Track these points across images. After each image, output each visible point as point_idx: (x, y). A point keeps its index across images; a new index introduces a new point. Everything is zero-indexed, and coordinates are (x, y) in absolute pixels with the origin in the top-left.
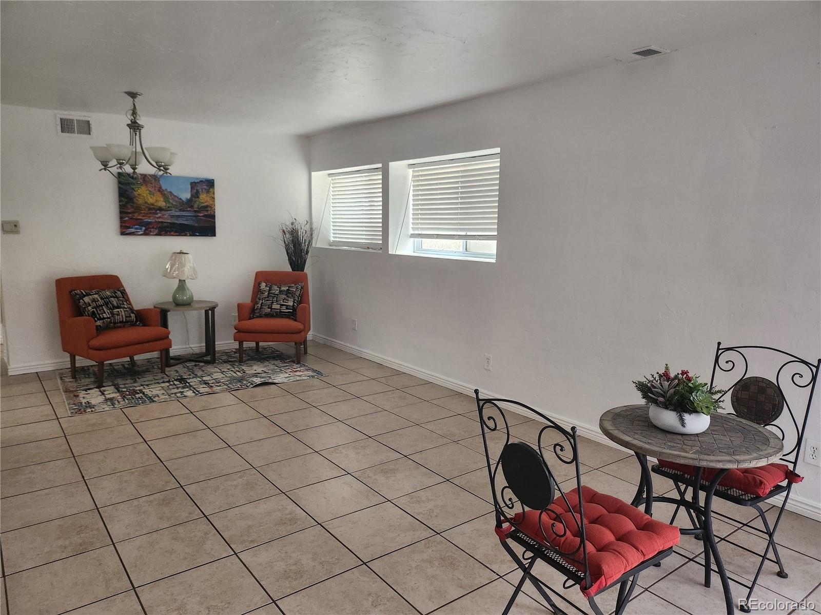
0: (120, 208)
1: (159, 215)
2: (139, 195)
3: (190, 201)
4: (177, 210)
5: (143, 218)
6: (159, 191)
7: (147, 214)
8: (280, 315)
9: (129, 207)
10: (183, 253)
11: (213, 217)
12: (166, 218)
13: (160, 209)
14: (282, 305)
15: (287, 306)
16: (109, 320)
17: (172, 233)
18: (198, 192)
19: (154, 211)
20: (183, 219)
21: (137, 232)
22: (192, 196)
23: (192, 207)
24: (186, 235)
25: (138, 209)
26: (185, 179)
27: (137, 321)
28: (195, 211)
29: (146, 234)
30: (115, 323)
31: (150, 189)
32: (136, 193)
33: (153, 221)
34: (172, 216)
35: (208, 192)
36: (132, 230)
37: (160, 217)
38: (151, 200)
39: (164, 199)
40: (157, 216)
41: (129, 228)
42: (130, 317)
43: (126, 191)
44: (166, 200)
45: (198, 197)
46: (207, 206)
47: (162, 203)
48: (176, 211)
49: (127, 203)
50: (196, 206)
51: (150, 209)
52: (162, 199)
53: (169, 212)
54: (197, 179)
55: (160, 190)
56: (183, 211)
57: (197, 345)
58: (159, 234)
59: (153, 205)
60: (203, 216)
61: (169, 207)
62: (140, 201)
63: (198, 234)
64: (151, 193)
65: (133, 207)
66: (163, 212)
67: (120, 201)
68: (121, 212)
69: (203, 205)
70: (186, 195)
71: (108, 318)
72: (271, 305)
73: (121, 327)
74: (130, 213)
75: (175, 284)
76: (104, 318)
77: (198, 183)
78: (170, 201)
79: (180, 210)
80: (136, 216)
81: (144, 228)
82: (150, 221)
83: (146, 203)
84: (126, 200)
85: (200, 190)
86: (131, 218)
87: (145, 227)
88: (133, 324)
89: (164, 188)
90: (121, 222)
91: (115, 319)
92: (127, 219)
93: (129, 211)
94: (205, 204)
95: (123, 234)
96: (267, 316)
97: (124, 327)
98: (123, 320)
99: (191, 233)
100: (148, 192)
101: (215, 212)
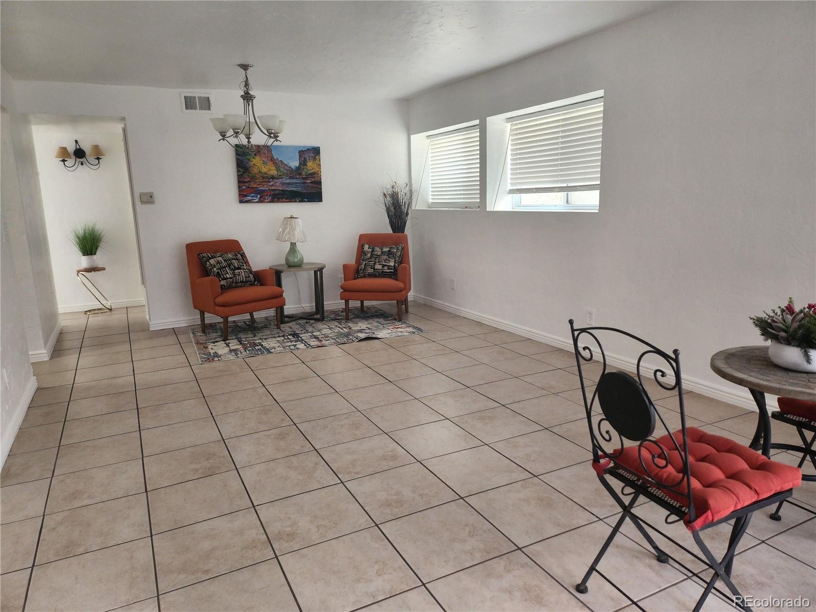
0: (238, 178)
1: (272, 183)
2: (254, 165)
3: (298, 168)
4: (287, 178)
5: (258, 186)
6: (271, 160)
7: (261, 182)
8: (383, 275)
9: (246, 176)
10: (293, 218)
11: (320, 183)
12: (278, 185)
13: (273, 178)
14: (384, 266)
15: (389, 266)
16: (231, 280)
17: (283, 200)
18: (305, 160)
19: (268, 180)
20: (294, 186)
21: (254, 199)
22: (300, 163)
23: (300, 174)
24: (295, 201)
25: (253, 178)
26: (296, 147)
27: (255, 281)
28: (303, 178)
29: (261, 201)
30: (236, 283)
31: (264, 159)
32: (251, 164)
33: (267, 189)
34: (283, 184)
35: (314, 159)
36: (249, 198)
37: (272, 186)
38: (264, 170)
39: (276, 167)
40: (271, 184)
41: (246, 196)
42: (249, 277)
43: (242, 162)
44: (278, 169)
45: (306, 165)
46: (314, 173)
47: (274, 172)
48: (286, 179)
49: (244, 173)
50: (304, 173)
51: (264, 178)
52: (274, 168)
53: (281, 180)
54: (304, 147)
55: (272, 160)
56: (293, 179)
57: (308, 305)
58: (272, 201)
59: (266, 173)
60: (311, 183)
61: (280, 176)
62: (256, 171)
63: (306, 200)
64: (265, 163)
65: (249, 176)
66: (275, 180)
67: (238, 171)
68: (239, 182)
69: (311, 172)
70: (294, 164)
71: (230, 278)
72: (374, 265)
73: (241, 287)
74: (246, 182)
75: (288, 246)
76: (227, 278)
77: (305, 151)
78: (281, 169)
79: (290, 178)
80: (253, 185)
81: (259, 196)
82: (264, 189)
83: (260, 172)
84: (243, 170)
85: (307, 158)
86: (249, 187)
87: (260, 195)
88: (252, 285)
89: (275, 157)
90: (239, 191)
91: (236, 279)
92: (244, 187)
93: (246, 180)
94: (312, 171)
95: (241, 202)
96: (371, 276)
97: (244, 286)
98: (243, 280)
99: (300, 199)
100: (262, 162)
101: (321, 179)
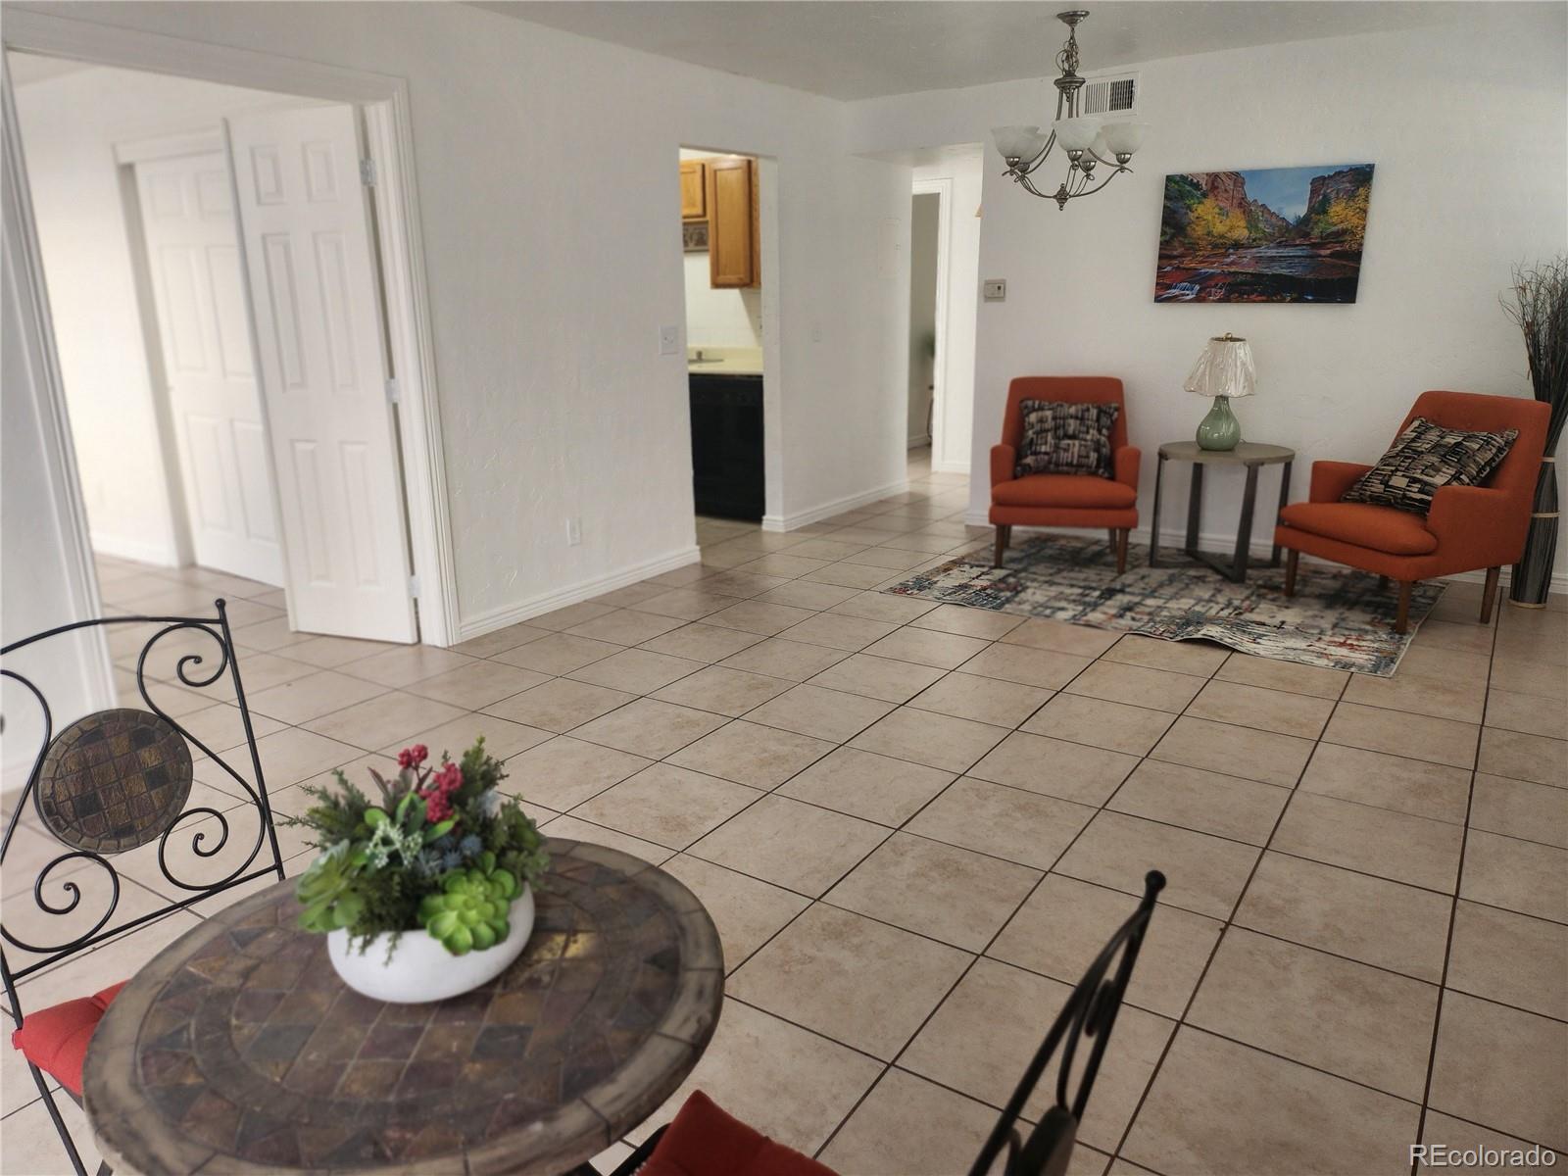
0: (1160, 249)
1: (1232, 258)
2: (1197, 218)
3: (1304, 222)
4: (1271, 245)
5: (1199, 266)
6: (1240, 205)
7: (1208, 257)
9: (1176, 244)
11: (1357, 256)
12: (1245, 263)
13: (1237, 245)
15: (1426, 484)
16: (1046, 457)
17: (1252, 297)
18: (1326, 200)
19: (1223, 251)
20: (1284, 265)
21: (1183, 295)
22: (1311, 209)
23: (1306, 235)
24: (1282, 301)
25: (1192, 248)
26: (1299, 171)
27: (1098, 466)
28: (1313, 246)
29: (1200, 299)
30: (1057, 465)
31: (1221, 204)
32: (1192, 216)
33: (1219, 271)
34: (1259, 260)
35: (1352, 196)
36: (1176, 292)
37: (1232, 263)
38: (1220, 228)
39: (1248, 222)
40: (1228, 260)
41: (1169, 287)
42: (1088, 457)
43: (1175, 212)
44: (1252, 224)
45: (1325, 212)
46: (1344, 232)
47: (1241, 233)
48: (1268, 248)
49: (1173, 237)
50: (1316, 232)
51: (1215, 246)
52: (1243, 223)
53: (1254, 250)
54: (1329, 168)
55: (1243, 204)
56: (1286, 246)
58: (1225, 299)
59: (1222, 236)
60: (1331, 256)
61: (1254, 240)
62: (1200, 231)
63: (1310, 298)
64: (1223, 212)
65: (1183, 244)
66: (1240, 251)
67: (1163, 233)
68: (1161, 257)
69: (1334, 229)
70: (1296, 210)
71: (1046, 453)
72: (1390, 476)
73: (1068, 473)
74: (1175, 257)
76: (1040, 453)
77: (1330, 177)
78: (1261, 225)
79: (1280, 245)
80: (1188, 263)
81: (1197, 287)
82: (1212, 271)
83: (1209, 234)
84: (1173, 231)
85: (1333, 195)
86: (1178, 267)
87: (1200, 284)
88: (1093, 473)
89: (1250, 198)
90: (1158, 277)
91: (1058, 458)
92: (1169, 269)
93: (1175, 253)
94: (1340, 227)
95: (1158, 299)
96: (1377, 501)
97: (1076, 473)
98: (1072, 461)
99: (1294, 296)
100: (1217, 210)
101: (1361, 245)
